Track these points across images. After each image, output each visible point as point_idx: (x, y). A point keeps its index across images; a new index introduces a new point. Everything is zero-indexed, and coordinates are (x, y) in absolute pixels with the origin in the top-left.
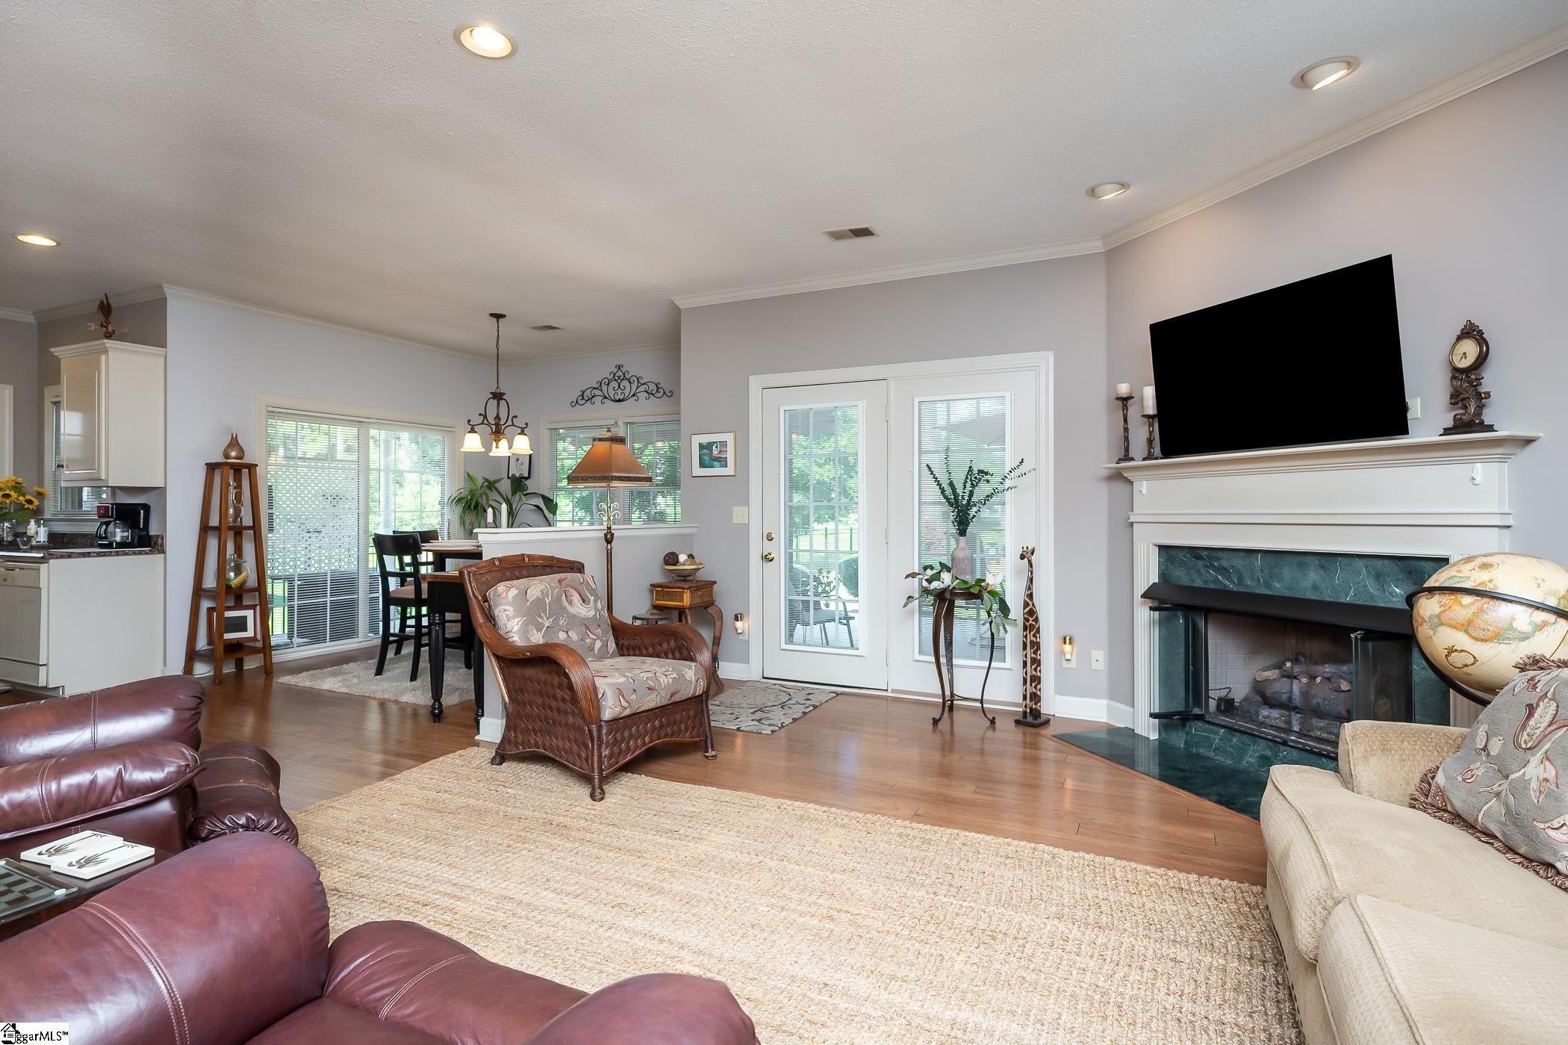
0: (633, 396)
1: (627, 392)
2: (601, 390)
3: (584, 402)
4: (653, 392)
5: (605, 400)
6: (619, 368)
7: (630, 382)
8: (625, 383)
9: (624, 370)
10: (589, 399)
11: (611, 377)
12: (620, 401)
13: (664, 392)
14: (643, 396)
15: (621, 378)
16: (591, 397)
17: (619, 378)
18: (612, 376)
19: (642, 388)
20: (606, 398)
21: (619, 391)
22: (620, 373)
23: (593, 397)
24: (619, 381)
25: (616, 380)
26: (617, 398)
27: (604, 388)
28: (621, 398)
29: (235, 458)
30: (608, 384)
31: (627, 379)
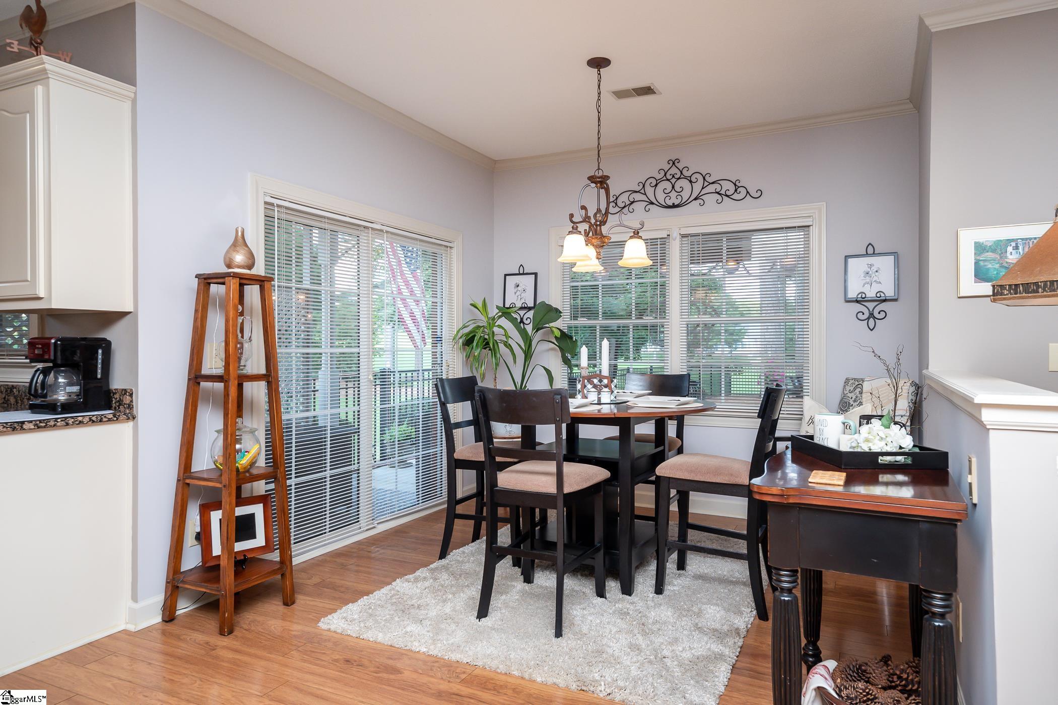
0: (696, 199)
1: (686, 195)
2: (645, 194)
3: (617, 209)
4: (728, 193)
5: (650, 206)
6: (674, 163)
7: (691, 182)
8: (684, 183)
9: (680, 166)
10: (625, 207)
11: (658, 177)
12: (674, 206)
13: (748, 192)
14: (711, 199)
15: (677, 176)
16: (628, 203)
17: (673, 176)
18: (663, 173)
19: (711, 188)
20: (652, 203)
21: (673, 194)
22: (674, 170)
23: (632, 203)
24: (673, 181)
25: (668, 180)
26: (670, 203)
27: (649, 191)
28: (677, 202)
29: (239, 267)
30: (656, 185)
31: (685, 178)
